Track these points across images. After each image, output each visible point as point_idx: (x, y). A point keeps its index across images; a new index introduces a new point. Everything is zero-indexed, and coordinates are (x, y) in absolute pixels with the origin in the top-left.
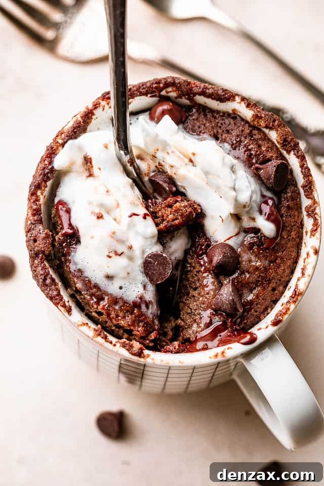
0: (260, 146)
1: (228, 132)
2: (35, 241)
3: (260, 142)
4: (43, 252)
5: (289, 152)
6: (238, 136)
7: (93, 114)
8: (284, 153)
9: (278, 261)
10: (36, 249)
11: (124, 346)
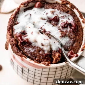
0: (65, 8)
1: (56, 7)
2: (12, 42)
3: (65, 7)
4: (15, 44)
5: (73, 9)
6: (59, 7)
7: (20, 9)
8: (72, 9)
9: (79, 35)
10: (13, 43)
11: (43, 64)
